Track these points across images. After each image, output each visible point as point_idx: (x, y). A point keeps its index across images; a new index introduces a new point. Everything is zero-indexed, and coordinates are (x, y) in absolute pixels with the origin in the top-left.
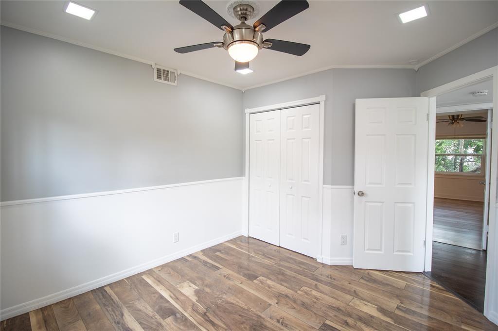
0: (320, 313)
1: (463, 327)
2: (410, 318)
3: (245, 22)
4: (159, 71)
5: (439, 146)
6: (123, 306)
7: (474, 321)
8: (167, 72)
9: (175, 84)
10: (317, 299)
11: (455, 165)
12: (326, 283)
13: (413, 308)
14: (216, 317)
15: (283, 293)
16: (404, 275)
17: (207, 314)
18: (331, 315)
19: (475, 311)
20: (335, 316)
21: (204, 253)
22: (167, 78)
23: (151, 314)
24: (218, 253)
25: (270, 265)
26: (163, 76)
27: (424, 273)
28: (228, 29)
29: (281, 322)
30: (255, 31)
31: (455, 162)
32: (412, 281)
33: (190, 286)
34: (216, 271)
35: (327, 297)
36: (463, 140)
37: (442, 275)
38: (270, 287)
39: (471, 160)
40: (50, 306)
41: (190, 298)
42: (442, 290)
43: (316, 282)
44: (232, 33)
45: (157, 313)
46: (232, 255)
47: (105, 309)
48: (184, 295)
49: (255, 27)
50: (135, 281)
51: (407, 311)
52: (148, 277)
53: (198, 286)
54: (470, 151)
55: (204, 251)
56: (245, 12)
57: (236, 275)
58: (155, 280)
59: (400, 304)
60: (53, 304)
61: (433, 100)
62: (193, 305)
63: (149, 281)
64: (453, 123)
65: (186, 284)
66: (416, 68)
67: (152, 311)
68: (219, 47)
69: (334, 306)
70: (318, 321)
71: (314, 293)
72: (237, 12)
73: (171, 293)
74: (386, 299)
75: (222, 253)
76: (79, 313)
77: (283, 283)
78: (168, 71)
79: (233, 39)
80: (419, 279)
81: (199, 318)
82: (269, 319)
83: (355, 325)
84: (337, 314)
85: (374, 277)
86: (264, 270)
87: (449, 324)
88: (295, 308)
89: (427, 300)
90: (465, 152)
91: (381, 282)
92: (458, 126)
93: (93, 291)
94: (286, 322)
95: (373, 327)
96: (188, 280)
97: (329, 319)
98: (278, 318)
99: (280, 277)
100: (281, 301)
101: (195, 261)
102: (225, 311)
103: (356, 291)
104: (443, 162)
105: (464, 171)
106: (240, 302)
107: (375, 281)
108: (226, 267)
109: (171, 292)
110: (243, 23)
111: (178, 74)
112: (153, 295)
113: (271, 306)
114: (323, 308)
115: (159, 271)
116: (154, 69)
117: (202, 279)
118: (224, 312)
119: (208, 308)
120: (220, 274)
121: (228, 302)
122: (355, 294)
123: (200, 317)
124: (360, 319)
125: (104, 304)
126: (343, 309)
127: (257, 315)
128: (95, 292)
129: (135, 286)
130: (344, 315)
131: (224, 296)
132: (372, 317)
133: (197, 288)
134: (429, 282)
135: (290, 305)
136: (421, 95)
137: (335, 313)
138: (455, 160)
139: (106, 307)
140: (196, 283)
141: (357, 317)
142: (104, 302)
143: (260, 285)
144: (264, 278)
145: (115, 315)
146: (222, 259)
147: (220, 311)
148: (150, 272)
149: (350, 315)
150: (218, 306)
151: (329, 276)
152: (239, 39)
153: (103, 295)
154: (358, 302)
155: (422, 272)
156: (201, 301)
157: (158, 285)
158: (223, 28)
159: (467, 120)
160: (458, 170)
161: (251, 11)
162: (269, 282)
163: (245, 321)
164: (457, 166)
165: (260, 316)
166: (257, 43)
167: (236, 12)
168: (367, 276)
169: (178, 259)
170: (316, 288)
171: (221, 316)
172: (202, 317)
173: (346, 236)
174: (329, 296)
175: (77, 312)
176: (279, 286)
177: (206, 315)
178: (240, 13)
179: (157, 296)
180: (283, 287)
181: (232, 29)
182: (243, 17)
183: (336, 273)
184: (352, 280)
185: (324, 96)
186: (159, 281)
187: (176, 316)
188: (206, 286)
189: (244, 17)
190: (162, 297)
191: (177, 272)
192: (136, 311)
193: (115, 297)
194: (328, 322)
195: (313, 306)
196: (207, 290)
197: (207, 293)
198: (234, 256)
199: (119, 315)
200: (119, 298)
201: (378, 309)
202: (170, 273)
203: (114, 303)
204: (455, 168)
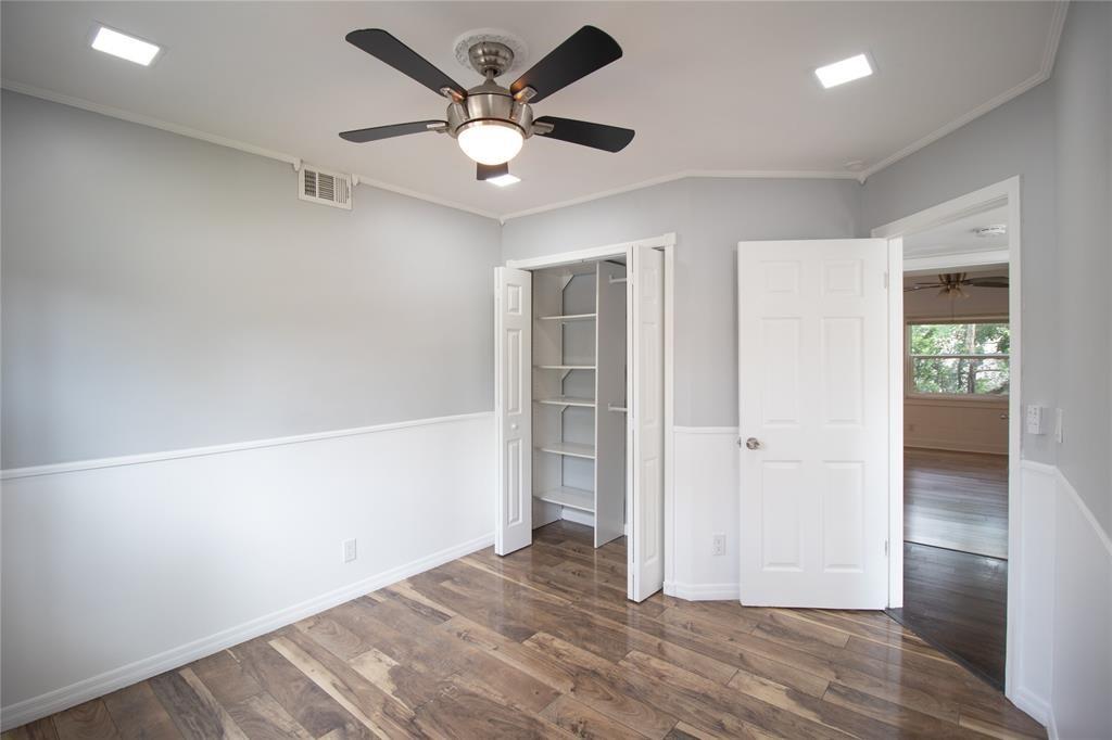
0: (668, 708)
1: (962, 723)
2: (855, 709)
3: (495, 79)
4: (309, 176)
5: (926, 337)
6: (224, 712)
7: (985, 709)
8: (328, 181)
9: (348, 205)
10: (661, 677)
11: (959, 378)
12: (682, 641)
13: (862, 688)
14: (437, 726)
15: (588, 667)
16: (846, 617)
17: (418, 721)
18: (689, 710)
19: (989, 689)
20: (698, 712)
21: (415, 584)
22: (328, 193)
23: (288, 728)
24: (446, 584)
25: (562, 605)
26: (320, 189)
27: (888, 611)
28: (456, 94)
29: (580, 730)
30: (514, 100)
31: (960, 374)
32: (862, 630)
33: (380, 661)
34: (440, 623)
35: (681, 672)
36: (974, 325)
37: (925, 614)
38: (558, 655)
39: (993, 367)
40: (49, 718)
41: (379, 686)
42: (924, 646)
43: (659, 640)
44: (464, 102)
45: (301, 724)
46: (477, 586)
47: (180, 721)
48: (366, 681)
49: (514, 91)
50: (254, 654)
51: (849, 694)
52: (283, 644)
53: (397, 659)
54: (990, 347)
55: (414, 581)
56: (493, 58)
57: (484, 630)
58: (299, 651)
59: (834, 680)
60: (56, 714)
61: (897, 244)
62: (387, 701)
63: (286, 651)
64: (948, 290)
65: (369, 656)
66: (862, 177)
67: (291, 719)
68: (439, 130)
69: (696, 689)
70: (660, 726)
71: (655, 663)
72: (477, 57)
73: (334, 678)
74: (806, 669)
75: (455, 583)
76: (117, 732)
77: (588, 645)
78: (332, 178)
79: (468, 115)
80: (878, 624)
81: (396, 731)
82: (554, 726)
83: (740, 729)
84: (702, 707)
85: (784, 623)
86: (549, 618)
87: (934, 718)
88: (611, 699)
89: (896, 669)
90: (980, 350)
91: (798, 634)
92: (959, 295)
93: (153, 681)
94: (592, 731)
95: (775, 732)
96: (375, 646)
97: (686, 718)
98: (574, 723)
99: (583, 631)
100: (584, 685)
101: (394, 604)
102: (458, 712)
103: (745, 655)
104: (934, 372)
105: (978, 391)
106: (492, 690)
107: (784, 632)
108: (463, 615)
109: (335, 674)
110: (490, 82)
111: (355, 184)
112: (294, 684)
113: (561, 697)
114: (673, 696)
115: (310, 628)
116: (298, 172)
117: (407, 643)
118: (456, 715)
119: (420, 707)
120: (448, 631)
121: (464, 693)
122: (742, 662)
123: (402, 731)
124: (751, 716)
125: (178, 708)
126: (715, 696)
127: (529, 718)
128: (158, 682)
129: (253, 665)
130: (717, 709)
131: (457, 680)
132: (776, 710)
133: (394, 663)
134: (898, 630)
135: (601, 693)
136: (873, 234)
137: (697, 705)
138: (960, 368)
139: (183, 716)
140: (394, 653)
141: (744, 712)
142: (177, 705)
143: (538, 651)
144: (548, 636)
145: (204, 731)
146: (455, 596)
147: (446, 713)
148: (288, 632)
149: (729, 709)
150: (441, 703)
151: (689, 626)
152: (480, 116)
153: (177, 689)
154: (745, 678)
155: (884, 609)
156: (405, 693)
157: (305, 660)
158: (445, 93)
159: (976, 285)
160: (965, 388)
161: (508, 56)
162: (558, 643)
163: (501, 732)
164: (964, 380)
165: (534, 720)
166: (519, 126)
167: (475, 58)
168: (769, 622)
169: (353, 600)
170: (661, 653)
171: (449, 725)
172: (404, 727)
173: (724, 536)
174: (686, 669)
175: (113, 729)
176: (579, 651)
177: (414, 724)
178: (483, 60)
179: (302, 686)
180: (588, 653)
181: (466, 95)
182: (491, 69)
183: (702, 619)
184: (736, 632)
185: (673, 235)
186: (308, 652)
187: (344, 728)
188: (417, 658)
189: (493, 70)
190: (314, 688)
191: (351, 630)
192: (252, 722)
193: (205, 692)
194: (681, 726)
195: (651, 691)
196: (419, 667)
197: (418, 673)
198: (482, 587)
199: (213, 732)
200: (213, 694)
201: (788, 693)
202: (334, 633)
203: (203, 705)
204: (961, 383)
